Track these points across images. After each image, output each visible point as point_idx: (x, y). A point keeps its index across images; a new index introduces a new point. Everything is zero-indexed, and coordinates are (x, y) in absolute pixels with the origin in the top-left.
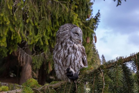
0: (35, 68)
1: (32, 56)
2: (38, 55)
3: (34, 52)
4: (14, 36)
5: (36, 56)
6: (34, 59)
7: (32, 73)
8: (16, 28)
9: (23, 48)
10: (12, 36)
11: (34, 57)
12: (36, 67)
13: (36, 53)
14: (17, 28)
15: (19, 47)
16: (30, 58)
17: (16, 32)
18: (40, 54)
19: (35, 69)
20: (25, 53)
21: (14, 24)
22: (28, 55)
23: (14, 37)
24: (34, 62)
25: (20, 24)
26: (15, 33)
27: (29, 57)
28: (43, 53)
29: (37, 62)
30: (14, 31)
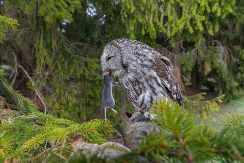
0: (184, 70)
1: (180, 55)
2: (188, 53)
3: (183, 50)
4: (146, 28)
5: (185, 54)
6: (182, 58)
7: (181, 77)
8: (146, 16)
9: (168, 47)
10: (143, 29)
11: (183, 56)
12: (187, 69)
13: (186, 51)
14: (148, 15)
15: (161, 46)
16: (178, 59)
17: (147, 23)
18: (190, 51)
19: (185, 72)
20: (171, 53)
21: (143, 10)
22: (174, 55)
23: (145, 30)
24: (183, 63)
25: (151, 7)
26: (146, 25)
27: (176, 58)
28: (194, 49)
29: (187, 62)
30: (145, 22)
